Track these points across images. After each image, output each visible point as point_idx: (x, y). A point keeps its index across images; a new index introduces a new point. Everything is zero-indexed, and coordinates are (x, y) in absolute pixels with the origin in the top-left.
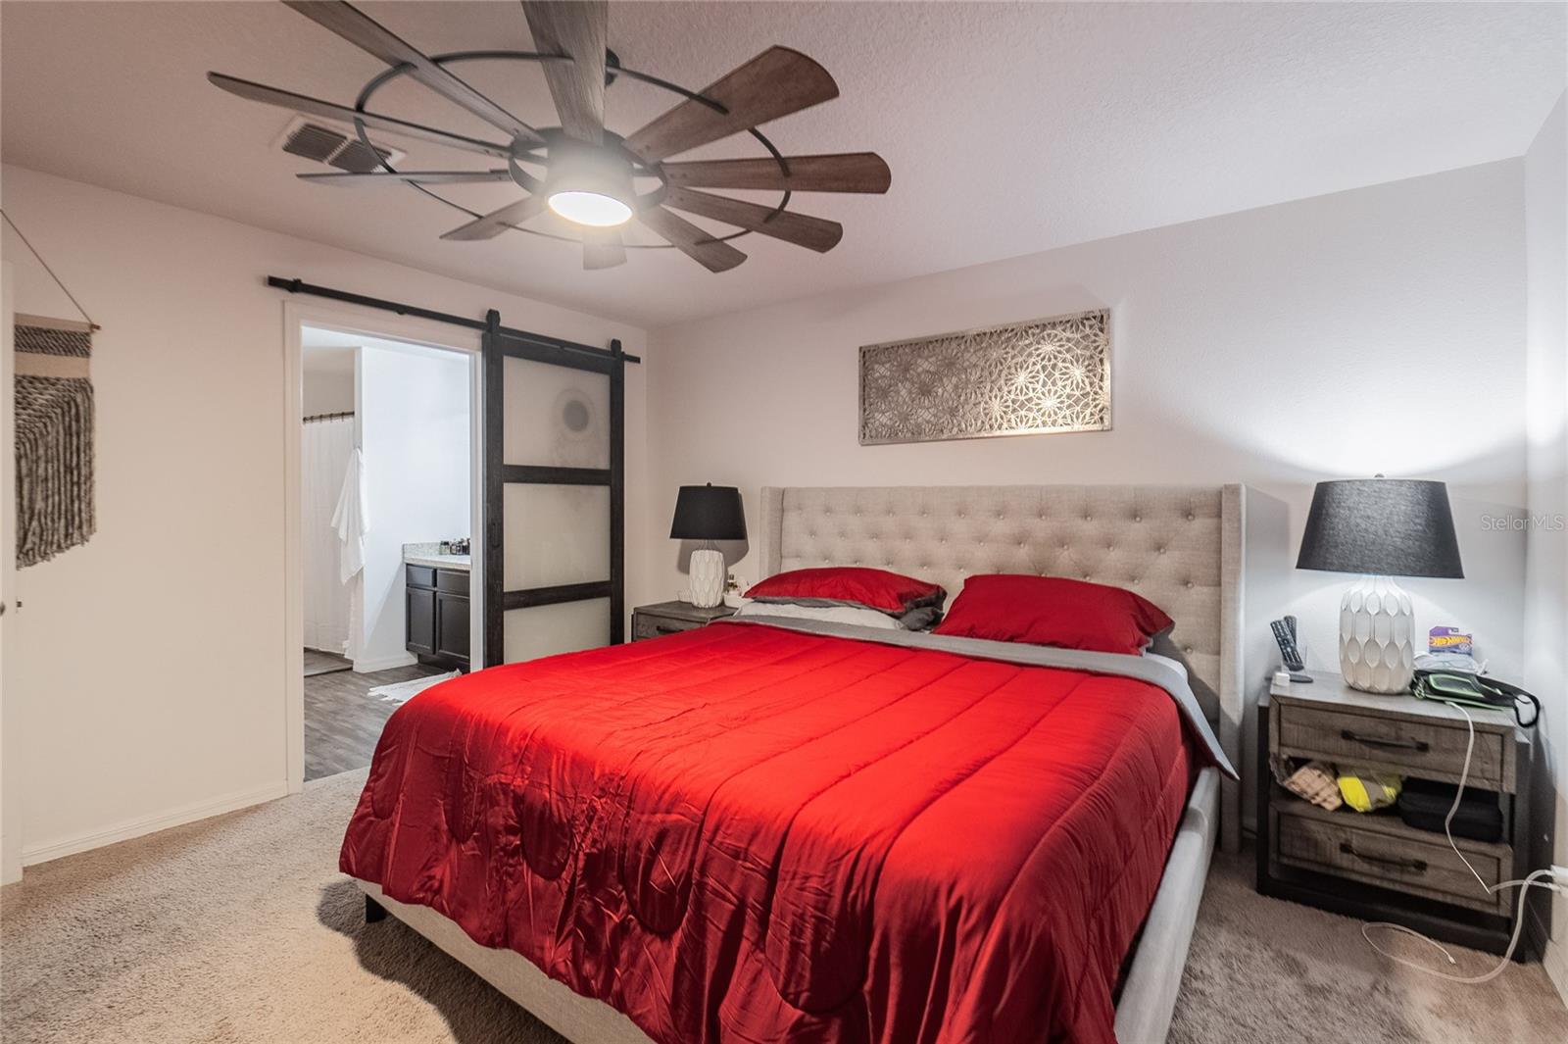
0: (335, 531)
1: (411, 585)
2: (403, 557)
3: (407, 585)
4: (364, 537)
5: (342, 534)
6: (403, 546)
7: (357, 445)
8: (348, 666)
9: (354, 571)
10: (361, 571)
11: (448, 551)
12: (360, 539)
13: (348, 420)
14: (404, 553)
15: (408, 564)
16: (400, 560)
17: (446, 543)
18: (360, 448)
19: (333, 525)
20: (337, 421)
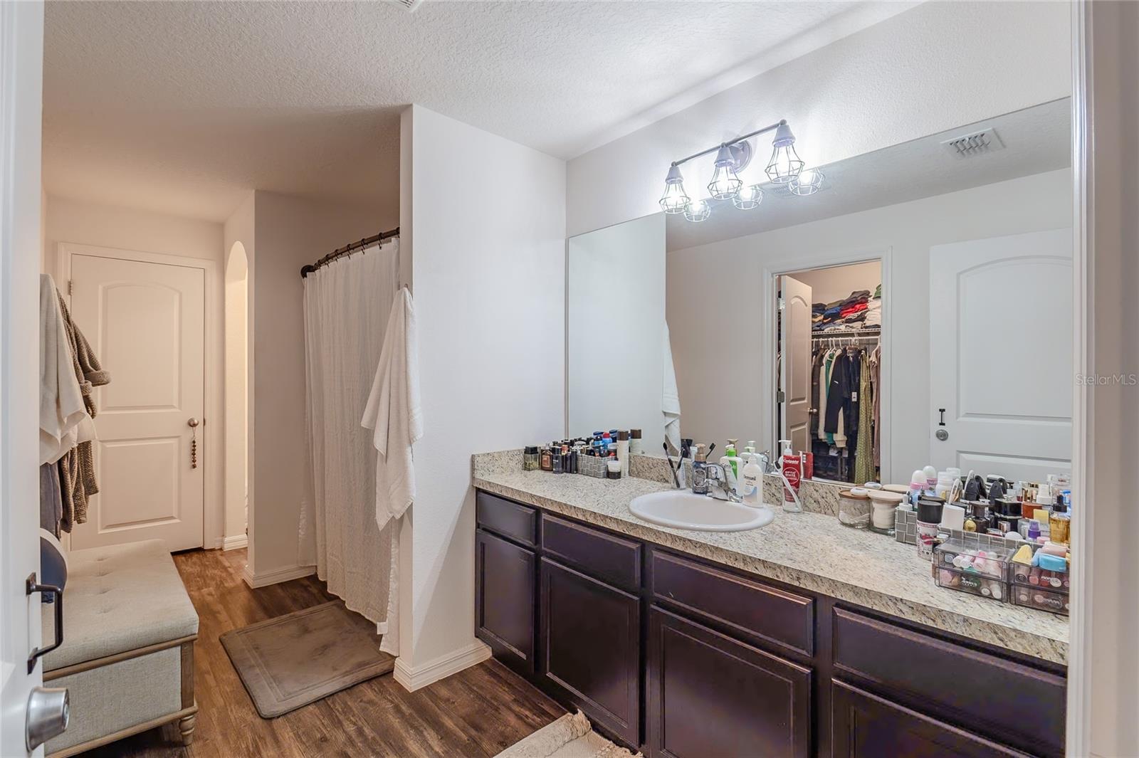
0: (369, 434)
1: (484, 529)
2: (473, 478)
3: (478, 526)
4: (414, 445)
5: (379, 442)
6: (473, 457)
7: (404, 281)
8: (386, 667)
9: (399, 511)
10: (410, 510)
11: (536, 464)
12: (409, 449)
13: (390, 246)
14: (473, 469)
15: (478, 490)
16: (466, 483)
17: (532, 451)
18: (409, 286)
19: (365, 423)
20: (373, 251)
